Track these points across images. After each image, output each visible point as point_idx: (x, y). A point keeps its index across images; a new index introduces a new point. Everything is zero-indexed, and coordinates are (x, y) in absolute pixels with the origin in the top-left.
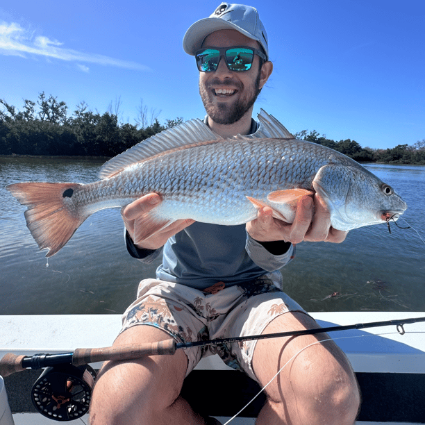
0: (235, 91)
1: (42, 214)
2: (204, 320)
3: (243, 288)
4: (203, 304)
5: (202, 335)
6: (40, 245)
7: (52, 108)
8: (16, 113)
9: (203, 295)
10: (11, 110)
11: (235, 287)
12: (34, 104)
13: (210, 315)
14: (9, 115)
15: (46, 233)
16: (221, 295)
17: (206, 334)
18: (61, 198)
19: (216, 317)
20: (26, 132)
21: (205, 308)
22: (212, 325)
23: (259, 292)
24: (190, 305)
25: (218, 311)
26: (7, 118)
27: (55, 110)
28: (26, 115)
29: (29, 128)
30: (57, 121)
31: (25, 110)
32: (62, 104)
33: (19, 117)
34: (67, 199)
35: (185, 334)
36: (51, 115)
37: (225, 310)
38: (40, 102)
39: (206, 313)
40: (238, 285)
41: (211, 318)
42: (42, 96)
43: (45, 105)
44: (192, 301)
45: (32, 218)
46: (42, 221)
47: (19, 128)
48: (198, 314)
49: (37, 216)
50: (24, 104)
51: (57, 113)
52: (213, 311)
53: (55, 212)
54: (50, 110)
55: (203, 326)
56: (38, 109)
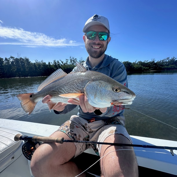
0: (100, 47)
1: (25, 103)
2: (88, 133)
3: (104, 121)
4: (87, 126)
5: (86, 139)
6: (26, 112)
7: (73, 61)
8: (64, 63)
9: (88, 122)
10: (62, 62)
11: (101, 121)
12: (68, 60)
13: (90, 131)
14: (62, 64)
15: (27, 108)
16: (94, 123)
17: (88, 138)
18: (30, 98)
19: (92, 132)
20: (66, 68)
21: (88, 128)
22: (90, 135)
23: (110, 124)
24: (83, 126)
25: (93, 130)
26: (62, 65)
27: (74, 61)
28: (66, 64)
29: (67, 67)
30: (74, 64)
31: (66, 62)
32: (76, 59)
33: (64, 64)
34: (31, 98)
35: (77, 137)
36: (73, 62)
37: (95, 130)
38: (70, 59)
39: (88, 130)
40: (102, 120)
41: (90, 132)
42: (70, 57)
43: (71, 60)
44: (84, 125)
45: (22, 104)
46: (25, 105)
47: (64, 67)
48: (86, 130)
49: (24, 104)
50: (66, 60)
51: (74, 62)
52: (90, 129)
53: (28, 102)
54: (72, 61)
55: (87, 135)
56: (69, 61)
